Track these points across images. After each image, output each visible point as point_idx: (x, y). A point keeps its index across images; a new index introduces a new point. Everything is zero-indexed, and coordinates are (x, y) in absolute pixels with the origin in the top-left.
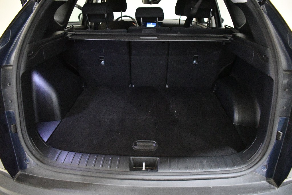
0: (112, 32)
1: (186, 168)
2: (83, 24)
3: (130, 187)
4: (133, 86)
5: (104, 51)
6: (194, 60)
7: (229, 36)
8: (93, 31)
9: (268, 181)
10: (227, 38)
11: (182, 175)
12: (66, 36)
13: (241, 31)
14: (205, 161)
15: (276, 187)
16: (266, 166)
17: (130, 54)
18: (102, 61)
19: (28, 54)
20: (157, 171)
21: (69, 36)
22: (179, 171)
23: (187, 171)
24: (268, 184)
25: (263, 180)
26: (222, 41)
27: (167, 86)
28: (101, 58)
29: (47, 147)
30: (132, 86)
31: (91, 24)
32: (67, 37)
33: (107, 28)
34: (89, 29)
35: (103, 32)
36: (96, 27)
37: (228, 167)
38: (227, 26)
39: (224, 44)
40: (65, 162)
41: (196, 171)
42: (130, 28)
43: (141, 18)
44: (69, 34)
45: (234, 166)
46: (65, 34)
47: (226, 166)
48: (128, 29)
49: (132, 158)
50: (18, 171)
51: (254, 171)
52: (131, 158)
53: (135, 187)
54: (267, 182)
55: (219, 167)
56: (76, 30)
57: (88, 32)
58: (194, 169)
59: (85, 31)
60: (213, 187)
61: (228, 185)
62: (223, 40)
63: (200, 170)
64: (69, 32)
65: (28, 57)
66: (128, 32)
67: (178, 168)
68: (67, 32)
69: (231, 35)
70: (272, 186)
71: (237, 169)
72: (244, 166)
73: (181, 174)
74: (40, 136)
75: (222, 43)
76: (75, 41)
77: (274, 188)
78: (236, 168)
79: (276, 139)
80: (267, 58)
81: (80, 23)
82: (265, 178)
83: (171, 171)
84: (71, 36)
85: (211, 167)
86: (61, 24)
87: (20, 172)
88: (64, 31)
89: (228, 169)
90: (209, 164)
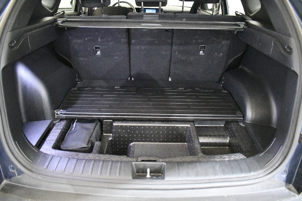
0: (109, 18)
1: (197, 175)
2: (76, 10)
3: (133, 198)
4: (133, 79)
5: (99, 40)
6: (200, 51)
7: (242, 24)
8: (88, 17)
9: (287, 187)
10: (240, 26)
11: (192, 184)
12: (56, 23)
13: (254, 18)
14: (218, 166)
15: (297, 194)
16: (286, 171)
17: (129, 43)
18: (98, 51)
19: (10, 43)
20: (164, 178)
21: (60, 23)
22: (189, 178)
23: (198, 178)
24: (288, 191)
25: (283, 186)
26: (233, 30)
27: (170, 80)
28: (96, 48)
29: (36, 152)
30: (131, 79)
31: (85, 10)
32: (58, 25)
33: (103, 14)
34: (83, 15)
35: (99, 18)
36: (91, 13)
37: (244, 172)
38: (238, 12)
39: (236, 33)
40: (57, 169)
41: (208, 178)
42: (129, 14)
43: (142, 3)
44: (60, 21)
45: (250, 171)
46: (55, 20)
47: (242, 171)
48: (127, 16)
49: (135, 164)
50: (2, 181)
51: (273, 177)
52: (133, 163)
53: (139, 198)
54: (286, 189)
55: (233, 173)
56: (68, 17)
57: (82, 18)
58: (206, 175)
59: (78, 17)
60: (228, 196)
61: (244, 194)
62: (235, 28)
63: (212, 177)
64: (59, 18)
65: (10, 47)
66: (127, 18)
67: (188, 175)
68: (57, 18)
69: (244, 23)
70: (292, 193)
71: (254, 175)
72: (262, 171)
73: (192, 182)
74: (27, 139)
75: (234, 31)
76: (66, 29)
77: (294, 196)
78: (253, 173)
79: (299, 142)
80: (291, 49)
81: (72, 9)
82: (284, 183)
83: (180, 179)
84: (62, 23)
85: (224, 173)
86: (50, 9)
87: (5, 182)
88: (54, 17)
89: (243, 175)
90: (223, 169)
